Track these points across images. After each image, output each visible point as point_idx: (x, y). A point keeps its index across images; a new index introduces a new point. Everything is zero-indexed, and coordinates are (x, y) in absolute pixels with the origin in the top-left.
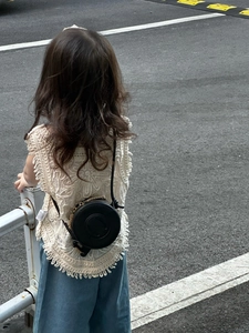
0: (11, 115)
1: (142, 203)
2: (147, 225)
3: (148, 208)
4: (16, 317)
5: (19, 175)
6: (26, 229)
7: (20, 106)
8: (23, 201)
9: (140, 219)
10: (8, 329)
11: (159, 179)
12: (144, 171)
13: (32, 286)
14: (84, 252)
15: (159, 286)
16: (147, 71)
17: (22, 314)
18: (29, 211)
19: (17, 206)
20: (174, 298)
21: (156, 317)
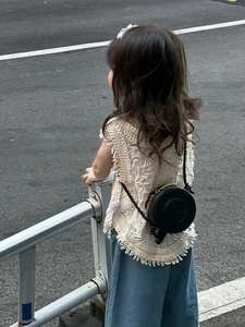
0: (80, 112)
1: (206, 200)
2: (211, 222)
3: (213, 205)
4: (81, 306)
5: (88, 169)
6: (93, 221)
7: (89, 103)
8: (91, 194)
9: (204, 215)
10: (73, 318)
11: (224, 176)
12: (210, 169)
13: (97, 277)
14: (160, 239)
15: (223, 282)
16: (215, 70)
17: (88, 303)
18: (96, 204)
19: (84, 199)
20: (237, 295)
21: (219, 313)
